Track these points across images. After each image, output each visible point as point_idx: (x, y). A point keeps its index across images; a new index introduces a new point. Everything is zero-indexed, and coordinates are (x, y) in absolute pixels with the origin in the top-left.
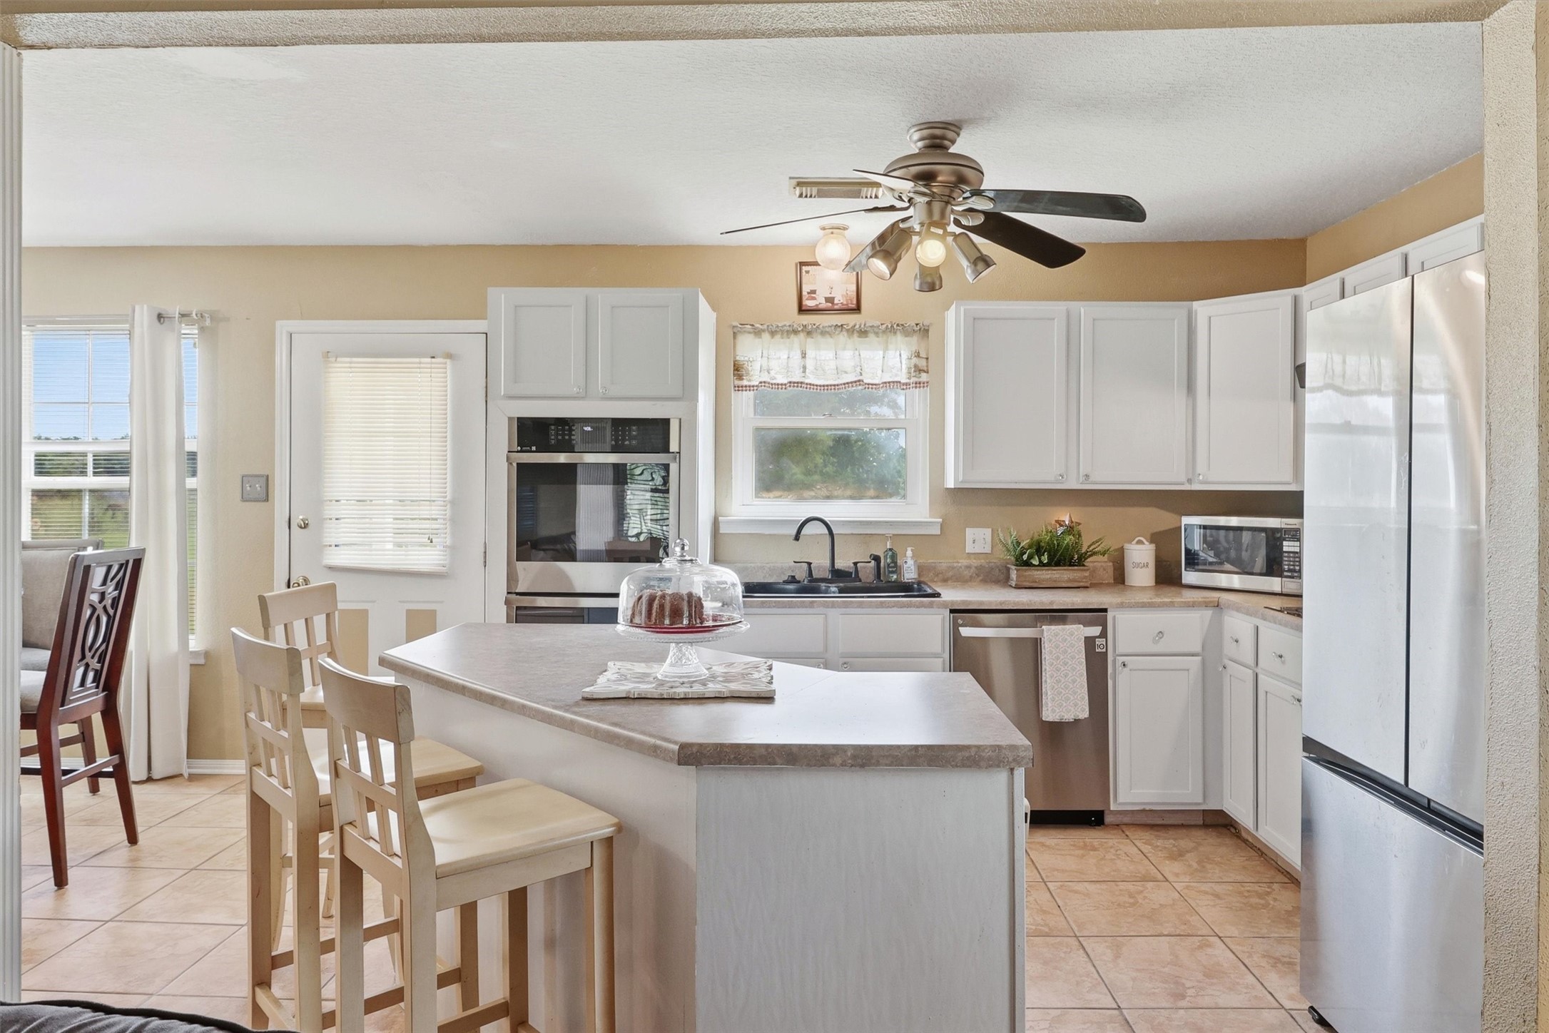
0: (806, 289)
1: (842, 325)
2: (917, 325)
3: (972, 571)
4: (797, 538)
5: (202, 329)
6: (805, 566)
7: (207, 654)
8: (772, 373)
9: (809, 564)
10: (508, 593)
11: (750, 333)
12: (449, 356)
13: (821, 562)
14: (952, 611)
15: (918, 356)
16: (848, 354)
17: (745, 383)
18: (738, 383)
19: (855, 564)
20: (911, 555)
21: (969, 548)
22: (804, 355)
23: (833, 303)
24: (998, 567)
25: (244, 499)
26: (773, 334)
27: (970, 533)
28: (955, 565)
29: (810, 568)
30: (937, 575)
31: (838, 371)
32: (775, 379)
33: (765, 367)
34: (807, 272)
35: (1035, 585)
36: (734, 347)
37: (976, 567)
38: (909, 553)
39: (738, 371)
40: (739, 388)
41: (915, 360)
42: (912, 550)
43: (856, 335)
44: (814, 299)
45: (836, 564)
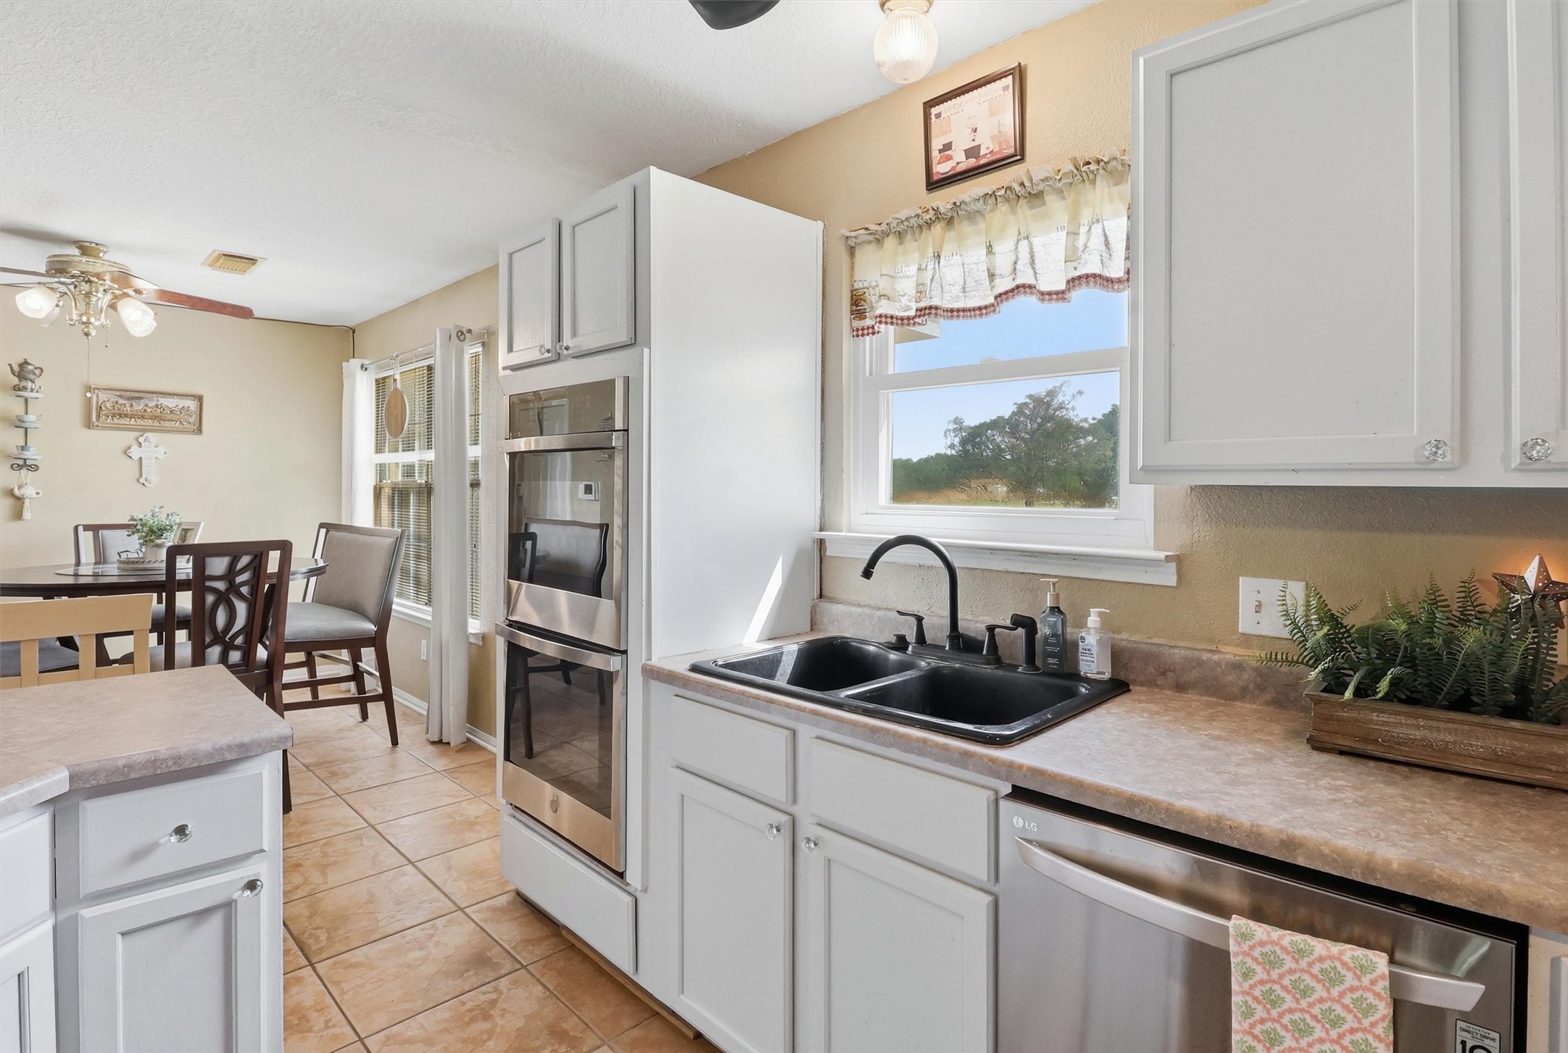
0: (936, 144)
1: (995, 192)
3: (1246, 676)
6: (913, 621)
9: (919, 618)
11: (870, 243)
17: (867, 322)
18: (860, 323)
19: (990, 629)
20: (1098, 625)
21: (1246, 623)
26: (899, 236)
27: (1249, 589)
28: (1205, 656)
29: (920, 626)
30: (1164, 673)
34: (938, 116)
35: (1371, 749)
36: (852, 271)
37: (1256, 670)
38: (1094, 617)
39: (857, 306)
40: (860, 332)
42: (1100, 614)
43: (1020, 203)
44: (949, 158)
45: (960, 623)
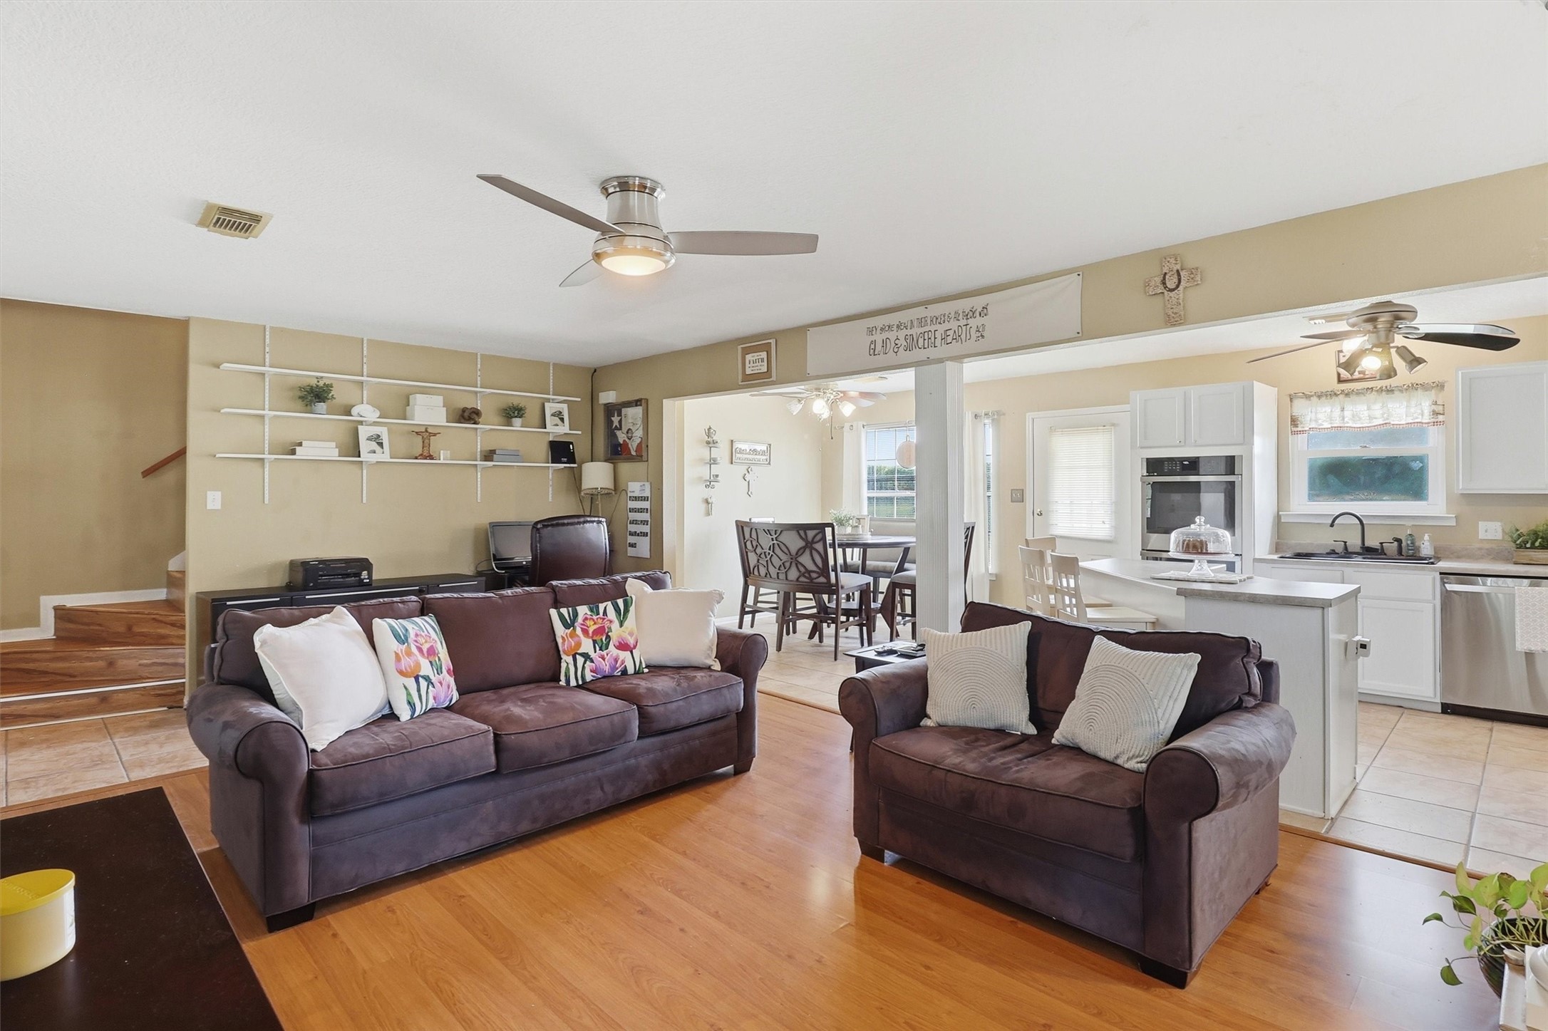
1: (1372, 388)
2: (1434, 383)
3: (1483, 551)
4: (1332, 525)
5: (993, 420)
6: (1341, 542)
7: (996, 575)
8: (1320, 421)
9: (1345, 542)
10: (1143, 550)
11: (1302, 398)
12: (1113, 425)
13: (1354, 542)
14: (1441, 573)
15: (1436, 403)
16: (1377, 406)
17: (1299, 429)
18: (1295, 429)
19: (1381, 543)
21: (1482, 535)
22: (1343, 410)
23: (1364, 374)
24: (1506, 549)
25: (1012, 502)
26: (1319, 397)
27: (1483, 525)
28: (1469, 546)
29: (1345, 545)
30: (1453, 554)
31: (1371, 418)
32: (1323, 425)
33: (1313, 418)
35: (1532, 562)
36: (1291, 407)
37: (1487, 549)
38: (1426, 537)
39: (1293, 422)
40: (1293, 433)
41: (1434, 407)
42: (1429, 537)
43: (1384, 393)
45: (1365, 544)
